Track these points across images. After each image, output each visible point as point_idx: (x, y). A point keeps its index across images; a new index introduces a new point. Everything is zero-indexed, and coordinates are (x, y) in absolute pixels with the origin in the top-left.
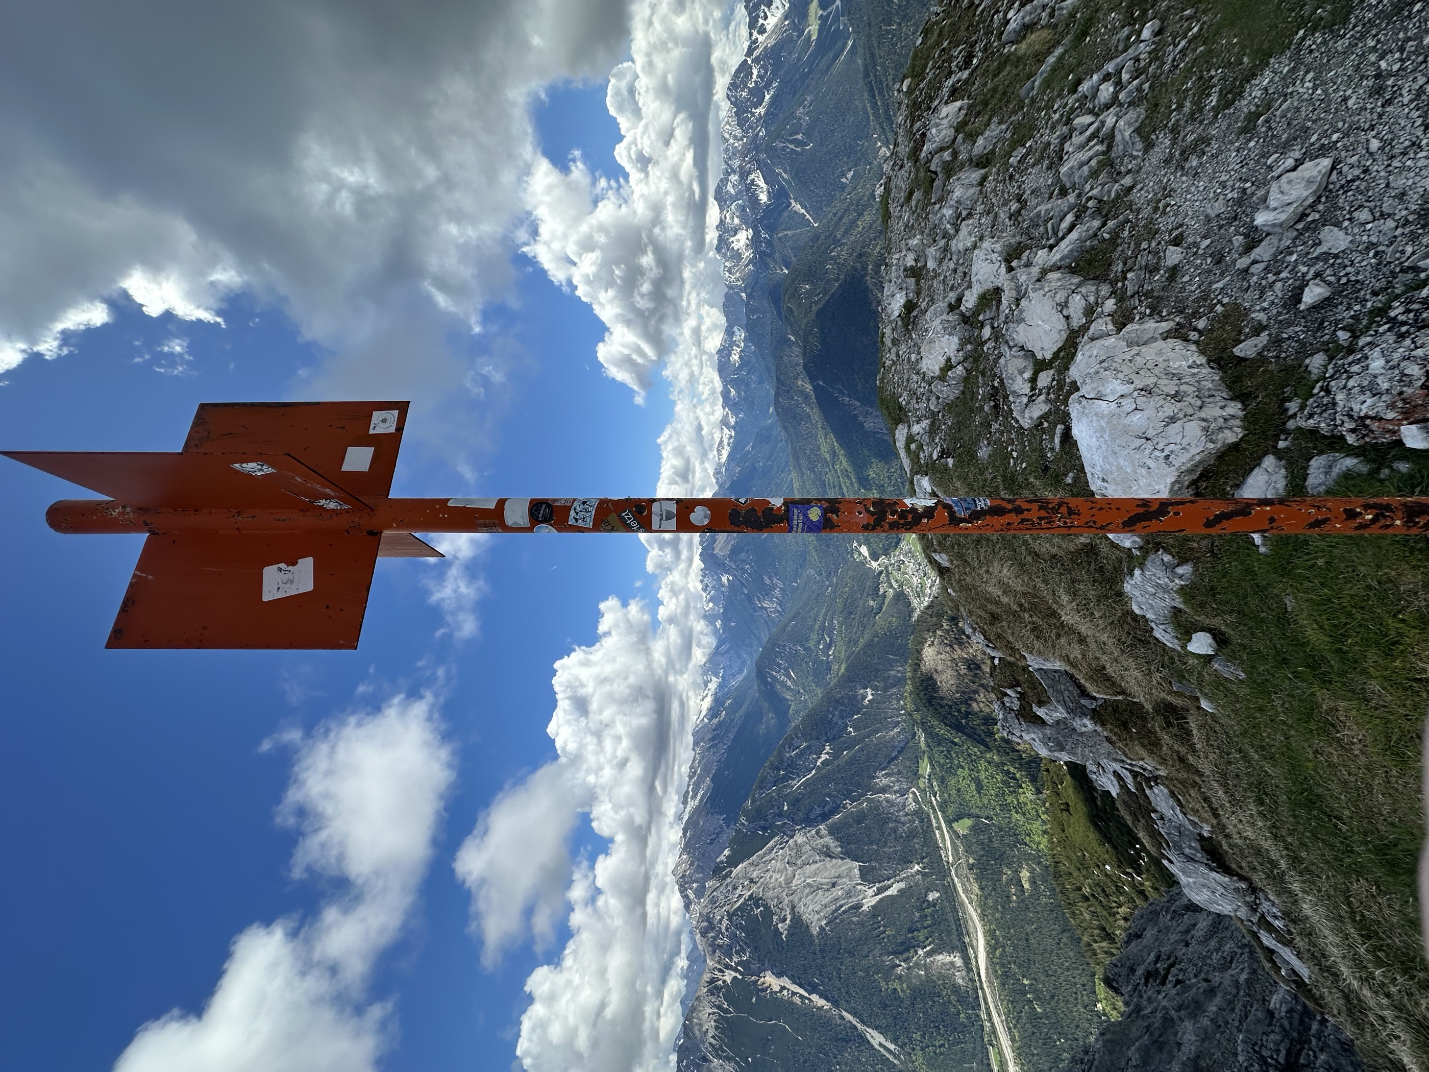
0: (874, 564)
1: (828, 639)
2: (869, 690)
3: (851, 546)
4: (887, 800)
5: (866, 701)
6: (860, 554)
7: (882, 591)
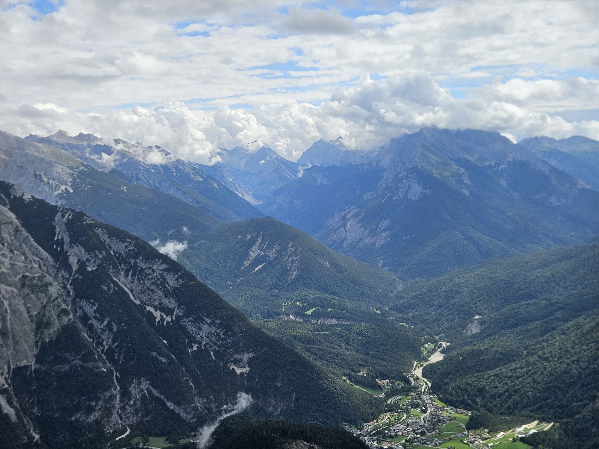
0: (418, 372)
1: (309, 312)
2: (247, 369)
3: (442, 339)
4: (112, 397)
5: (233, 367)
6: (433, 351)
7: (381, 382)
